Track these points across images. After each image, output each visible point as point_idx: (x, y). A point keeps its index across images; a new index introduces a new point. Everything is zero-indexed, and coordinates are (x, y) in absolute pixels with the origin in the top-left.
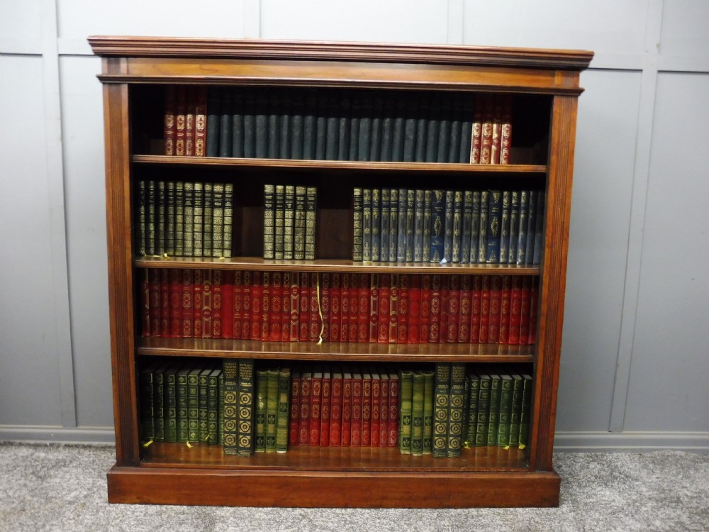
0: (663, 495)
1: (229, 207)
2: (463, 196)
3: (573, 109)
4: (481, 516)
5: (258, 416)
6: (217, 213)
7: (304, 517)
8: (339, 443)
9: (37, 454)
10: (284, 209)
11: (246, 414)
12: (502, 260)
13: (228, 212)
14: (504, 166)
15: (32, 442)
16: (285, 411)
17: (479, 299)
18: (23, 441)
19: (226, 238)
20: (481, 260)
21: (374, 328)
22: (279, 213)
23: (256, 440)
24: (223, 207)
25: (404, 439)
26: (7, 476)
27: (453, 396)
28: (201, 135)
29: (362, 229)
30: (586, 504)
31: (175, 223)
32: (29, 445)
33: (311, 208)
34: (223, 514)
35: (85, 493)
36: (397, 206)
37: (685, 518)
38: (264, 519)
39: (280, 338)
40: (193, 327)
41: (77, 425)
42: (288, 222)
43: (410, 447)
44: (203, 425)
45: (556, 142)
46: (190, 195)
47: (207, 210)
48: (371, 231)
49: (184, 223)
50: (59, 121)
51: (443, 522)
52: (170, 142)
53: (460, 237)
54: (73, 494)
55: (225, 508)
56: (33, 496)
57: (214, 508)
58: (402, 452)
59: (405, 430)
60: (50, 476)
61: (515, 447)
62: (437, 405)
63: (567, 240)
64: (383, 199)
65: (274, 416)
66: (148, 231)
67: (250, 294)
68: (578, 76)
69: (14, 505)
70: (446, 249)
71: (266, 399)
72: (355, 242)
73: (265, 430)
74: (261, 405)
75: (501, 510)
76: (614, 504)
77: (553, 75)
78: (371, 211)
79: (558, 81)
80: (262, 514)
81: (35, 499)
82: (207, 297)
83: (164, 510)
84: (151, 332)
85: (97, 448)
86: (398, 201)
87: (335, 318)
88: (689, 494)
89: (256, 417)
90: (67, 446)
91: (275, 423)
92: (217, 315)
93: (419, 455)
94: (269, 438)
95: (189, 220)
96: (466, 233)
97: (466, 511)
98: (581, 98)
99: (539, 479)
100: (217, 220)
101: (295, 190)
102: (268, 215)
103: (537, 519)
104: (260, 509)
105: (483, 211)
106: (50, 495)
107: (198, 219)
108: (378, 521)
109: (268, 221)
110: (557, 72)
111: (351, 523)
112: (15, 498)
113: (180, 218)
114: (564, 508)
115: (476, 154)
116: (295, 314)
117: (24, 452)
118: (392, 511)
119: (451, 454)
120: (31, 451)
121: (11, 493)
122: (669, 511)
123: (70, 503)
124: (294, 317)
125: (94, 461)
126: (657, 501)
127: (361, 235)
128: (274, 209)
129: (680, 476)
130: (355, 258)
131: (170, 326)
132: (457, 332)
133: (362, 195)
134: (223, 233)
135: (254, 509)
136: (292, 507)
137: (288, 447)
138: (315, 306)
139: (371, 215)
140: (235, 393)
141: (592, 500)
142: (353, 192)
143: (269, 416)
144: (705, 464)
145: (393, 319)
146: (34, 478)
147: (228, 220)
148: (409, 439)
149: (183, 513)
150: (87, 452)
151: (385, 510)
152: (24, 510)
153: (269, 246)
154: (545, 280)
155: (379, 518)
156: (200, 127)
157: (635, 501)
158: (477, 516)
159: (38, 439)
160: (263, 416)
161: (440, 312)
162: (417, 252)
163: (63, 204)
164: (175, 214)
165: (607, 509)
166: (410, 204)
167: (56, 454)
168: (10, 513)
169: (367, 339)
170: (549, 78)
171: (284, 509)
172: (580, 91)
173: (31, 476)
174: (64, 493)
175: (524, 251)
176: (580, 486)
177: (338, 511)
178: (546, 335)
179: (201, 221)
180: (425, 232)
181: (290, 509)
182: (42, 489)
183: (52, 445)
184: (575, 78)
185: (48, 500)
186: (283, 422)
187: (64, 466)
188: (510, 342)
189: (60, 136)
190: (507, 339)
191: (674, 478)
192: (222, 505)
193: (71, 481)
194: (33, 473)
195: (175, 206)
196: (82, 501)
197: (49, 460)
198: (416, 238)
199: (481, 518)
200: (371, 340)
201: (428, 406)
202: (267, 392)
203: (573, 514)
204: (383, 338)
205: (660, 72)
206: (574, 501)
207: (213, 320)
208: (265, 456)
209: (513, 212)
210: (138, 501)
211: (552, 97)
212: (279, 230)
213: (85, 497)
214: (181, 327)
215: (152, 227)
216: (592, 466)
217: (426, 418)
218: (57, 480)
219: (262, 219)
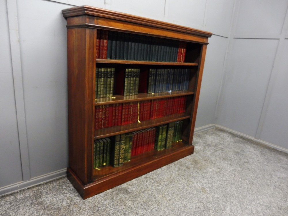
1: (113, 77)
2: (174, 71)
3: (206, 49)
6: (109, 79)
9: (18, 197)
10: (131, 77)
11: (122, 151)
12: (180, 89)
13: (112, 79)
15: (8, 193)
16: (131, 147)
19: (111, 89)
21: (152, 114)
22: (129, 79)
24: (111, 77)
27: (172, 131)
28: (106, 48)
29: (151, 83)
32: (8, 195)
33: (138, 76)
35: (68, 201)
36: (160, 75)
37: (214, 148)
39: (127, 123)
40: (99, 125)
42: (132, 82)
43: (160, 148)
46: (101, 73)
47: (106, 79)
48: (153, 83)
54: (64, 203)
56: (49, 211)
57: (119, 186)
58: (158, 150)
59: (159, 143)
60: (42, 202)
61: (179, 141)
64: (157, 73)
65: (128, 150)
67: (118, 109)
70: (169, 87)
71: (126, 145)
72: (149, 87)
73: (125, 155)
74: (125, 147)
77: (204, 39)
78: (154, 77)
82: (104, 113)
83: (106, 193)
86: (161, 73)
91: (128, 152)
92: (107, 119)
93: (163, 149)
94: (126, 157)
96: (174, 82)
97: (178, 161)
100: (109, 82)
102: (126, 79)
105: (178, 75)
106: (56, 207)
109: (126, 82)
115: (178, 58)
116: (132, 114)
117: (10, 199)
119: (170, 147)
120: (13, 197)
122: (211, 148)
123: (69, 206)
125: (50, 189)
126: (207, 146)
127: (151, 85)
128: (128, 77)
130: (149, 92)
132: (169, 112)
133: (152, 71)
134: (110, 87)
137: (131, 158)
138: (137, 110)
139: (153, 78)
140: (119, 145)
142: (149, 70)
145: (157, 111)
146: (36, 205)
147: (112, 82)
148: (160, 146)
150: (41, 188)
153: (125, 91)
156: (105, 45)
157: (204, 147)
159: (11, 191)
160: (125, 150)
161: (166, 107)
162: (164, 89)
166: (163, 74)
167: (28, 193)
170: (203, 39)
172: (208, 44)
174: (60, 204)
179: (103, 84)
180: (166, 82)
183: (20, 191)
184: (207, 40)
186: (130, 151)
187: (41, 196)
190: (180, 112)
193: (55, 199)
194: (32, 204)
196: (73, 204)
198: (164, 85)
200: (151, 118)
201: (165, 135)
203: (197, 154)
204: (154, 117)
207: (106, 121)
211: (203, 45)
212: (129, 85)
218: (48, 202)
219: (124, 81)
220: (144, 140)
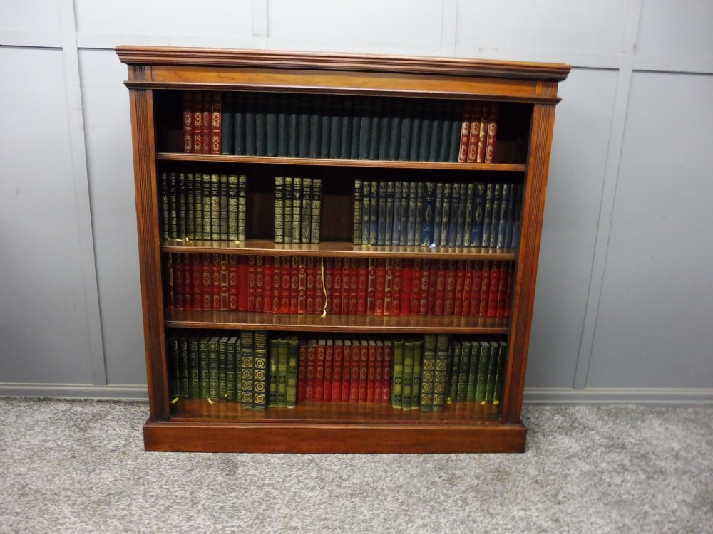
0: (611, 443)
1: (243, 197)
2: (452, 188)
3: (550, 117)
4: (459, 460)
5: (271, 377)
6: (233, 201)
7: (312, 461)
8: (340, 399)
9: (74, 409)
10: (292, 198)
11: (260, 375)
12: (484, 244)
13: (242, 201)
14: (488, 166)
15: (68, 398)
16: (294, 373)
17: (463, 277)
18: (60, 397)
19: (240, 224)
20: (466, 244)
21: (371, 302)
22: (288, 203)
23: (269, 397)
24: (237, 196)
25: (396, 396)
26: (53, 428)
27: (438, 361)
28: (217, 131)
29: (362, 216)
30: (547, 450)
31: (195, 211)
32: (65, 401)
33: (317, 197)
34: (243, 460)
35: (123, 442)
36: (393, 196)
37: (626, 462)
38: (278, 463)
39: (289, 311)
40: (212, 301)
41: (107, 383)
42: (297, 211)
43: (400, 402)
44: (222, 384)
45: (535, 145)
46: (208, 185)
47: (224, 199)
48: (370, 218)
49: (203, 211)
50: (81, 111)
51: (427, 465)
52: (189, 137)
53: (448, 224)
54: (114, 443)
55: (244, 454)
56: (79, 445)
57: (235, 454)
58: (394, 407)
59: (397, 388)
60: (90, 428)
61: (490, 402)
62: (425, 368)
63: (540, 231)
64: (381, 190)
65: (284, 377)
66: (170, 218)
67: (262, 273)
68: (557, 86)
69: (65, 453)
70: (436, 234)
71: (277, 363)
72: (355, 228)
73: (277, 389)
74: (273, 368)
75: (476, 456)
76: (570, 450)
77: (535, 86)
78: (370, 201)
79: (539, 91)
80: (276, 459)
81: (82, 448)
82: (224, 276)
83: (193, 456)
84: (176, 306)
85: (125, 403)
86: (394, 192)
87: (337, 294)
88: (633, 441)
89: (269, 378)
90: (99, 401)
91: (286, 383)
92: (233, 291)
93: (409, 409)
94: (280, 395)
95: (207, 208)
96: (453, 221)
97: (447, 456)
98: (558, 107)
99: (509, 430)
100: (232, 207)
101: (302, 182)
102: (278, 204)
103: (506, 463)
104: (275, 455)
105: (469, 201)
106: (94, 444)
107: (215, 207)
108: (374, 464)
109: (278, 210)
110: (538, 83)
111: (351, 466)
112: (64, 447)
113: (199, 206)
114: (529, 453)
115: (464, 150)
116: (302, 290)
117: (62, 407)
118: (385, 456)
119: (435, 409)
120: (68, 406)
121: (60, 443)
122: (614, 456)
123: (112, 451)
124: (301, 294)
125: (126, 415)
126: (606, 447)
127: (361, 222)
128: (283, 198)
129: (628, 427)
130: (355, 242)
131: (192, 301)
132: (443, 305)
133: (362, 187)
134: (238, 219)
135: (269, 455)
136: (301, 453)
137: (297, 402)
138: (319, 284)
139: (370, 205)
140: (251, 358)
141: (552, 447)
142: (354, 183)
143: (281, 377)
144: (651, 416)
145: (388, 295)
146: (77, 430)
147: (242, 208)
148: (400, 396)
149: (210, 459)
150: (118, 407)
151: (379, 455)
152: (74, 457)
153: (279, 232)
154: (520, 265)
155: (374, 462)
156: (216, 124)
157: (588, 448)
158: (456, 460)
159: (73, 395)
160: (275, 377)
161: (429, 289)
162: (410, 236)
163: (87, 188)
164: (195, 203)
165: (565, 454)
166: (404, 195)
167: (91, 409)
168: (63, 460)
169: (365, 311)
170: (531, 88)
171: (294, 455)
172: (558, 100)
173: (74, 428)
174: (105, 443)
175: (504, 237)
176: (544, 435)
177: (340, 456)
178: (519, 311)
179: (218, 209)
180: (418, 219)
181: (300, 455)
182: (86, 439)
183: (86, 400)
184: (554, 88)
185: (93, 448)
186: (292, 382)
187: (101, 419)
188: (488, 315)
189: (82, 125)
190: (486, 312)
191: (622, 428)
192: (242, 452)
193: (110, 432)
194: (75, 425)
195: (195, 196)
196: (122, 450)
197: (86, 414)
198: (409, 224)
199: (459, 462)
200: (369, 313)
201: (417, 369)
202: (278, 357)
203: (535, 458)
204: (378, 311)
205: (634, 71)
206: (538, 448)
207: (230, 295)
208: (277, 411)
209: (496, 202)
210: (170, 449)
211: (533, 105)
212: (288, 218)
213: (124, 446)
214: (202, 301)
215: (174, 214)
216: (556, 417)
217: (415, 379)
218: (98, 432)
219: (273, 208)
220: (350, 367)
